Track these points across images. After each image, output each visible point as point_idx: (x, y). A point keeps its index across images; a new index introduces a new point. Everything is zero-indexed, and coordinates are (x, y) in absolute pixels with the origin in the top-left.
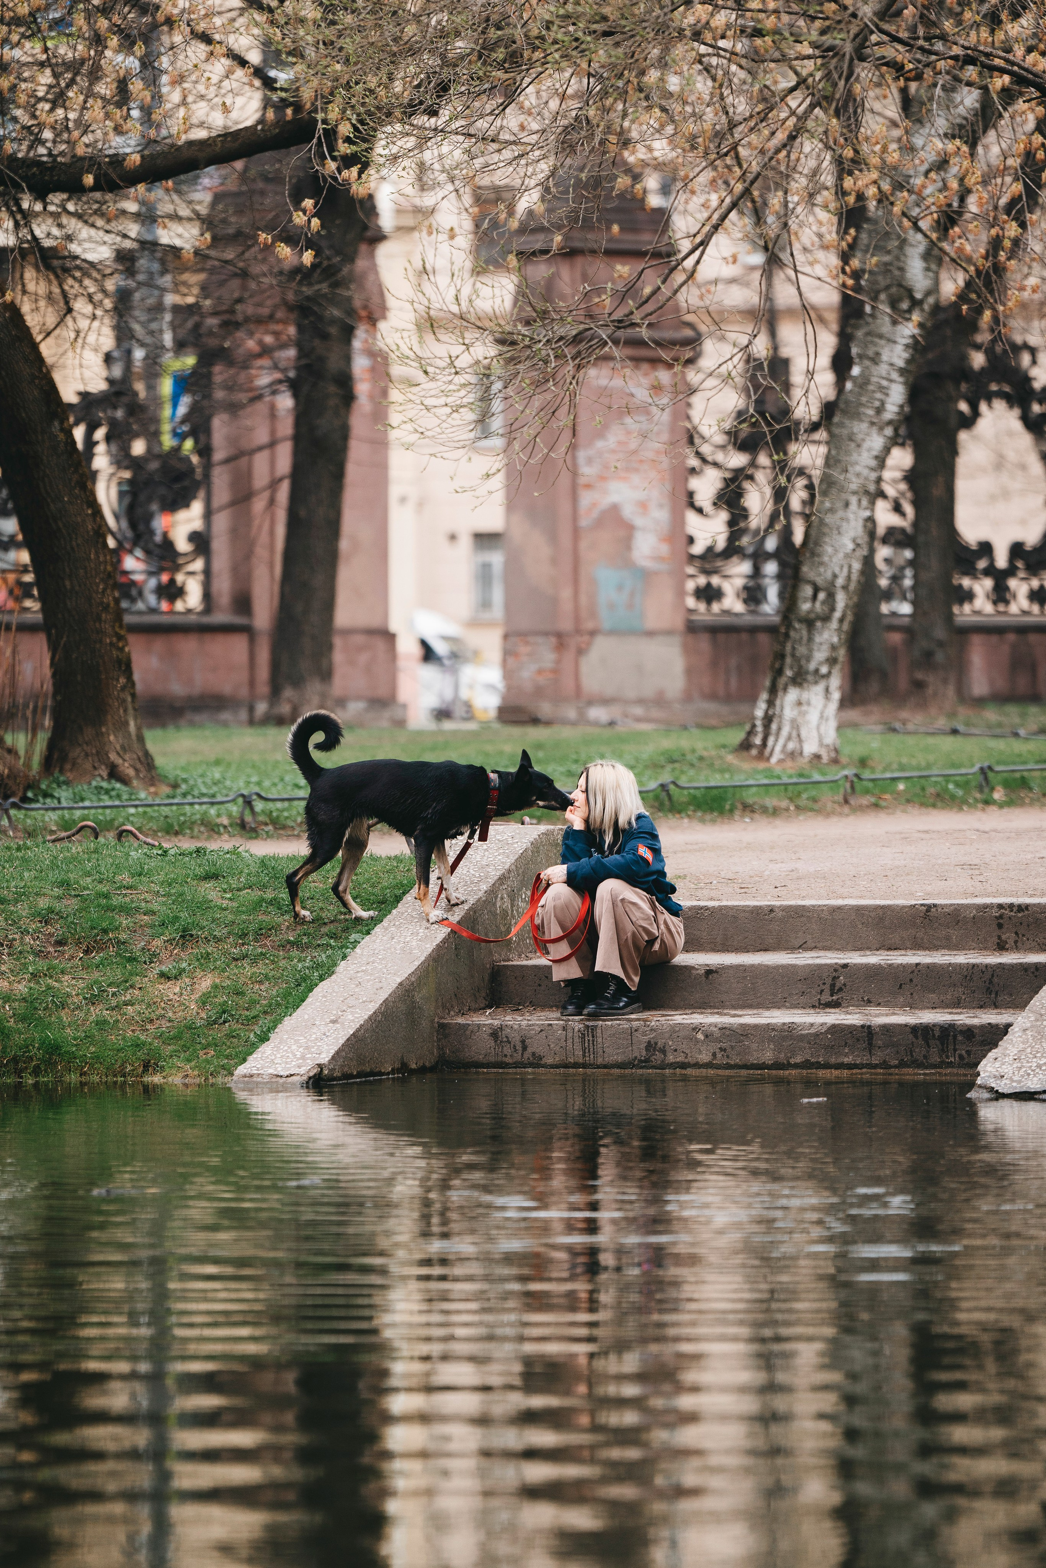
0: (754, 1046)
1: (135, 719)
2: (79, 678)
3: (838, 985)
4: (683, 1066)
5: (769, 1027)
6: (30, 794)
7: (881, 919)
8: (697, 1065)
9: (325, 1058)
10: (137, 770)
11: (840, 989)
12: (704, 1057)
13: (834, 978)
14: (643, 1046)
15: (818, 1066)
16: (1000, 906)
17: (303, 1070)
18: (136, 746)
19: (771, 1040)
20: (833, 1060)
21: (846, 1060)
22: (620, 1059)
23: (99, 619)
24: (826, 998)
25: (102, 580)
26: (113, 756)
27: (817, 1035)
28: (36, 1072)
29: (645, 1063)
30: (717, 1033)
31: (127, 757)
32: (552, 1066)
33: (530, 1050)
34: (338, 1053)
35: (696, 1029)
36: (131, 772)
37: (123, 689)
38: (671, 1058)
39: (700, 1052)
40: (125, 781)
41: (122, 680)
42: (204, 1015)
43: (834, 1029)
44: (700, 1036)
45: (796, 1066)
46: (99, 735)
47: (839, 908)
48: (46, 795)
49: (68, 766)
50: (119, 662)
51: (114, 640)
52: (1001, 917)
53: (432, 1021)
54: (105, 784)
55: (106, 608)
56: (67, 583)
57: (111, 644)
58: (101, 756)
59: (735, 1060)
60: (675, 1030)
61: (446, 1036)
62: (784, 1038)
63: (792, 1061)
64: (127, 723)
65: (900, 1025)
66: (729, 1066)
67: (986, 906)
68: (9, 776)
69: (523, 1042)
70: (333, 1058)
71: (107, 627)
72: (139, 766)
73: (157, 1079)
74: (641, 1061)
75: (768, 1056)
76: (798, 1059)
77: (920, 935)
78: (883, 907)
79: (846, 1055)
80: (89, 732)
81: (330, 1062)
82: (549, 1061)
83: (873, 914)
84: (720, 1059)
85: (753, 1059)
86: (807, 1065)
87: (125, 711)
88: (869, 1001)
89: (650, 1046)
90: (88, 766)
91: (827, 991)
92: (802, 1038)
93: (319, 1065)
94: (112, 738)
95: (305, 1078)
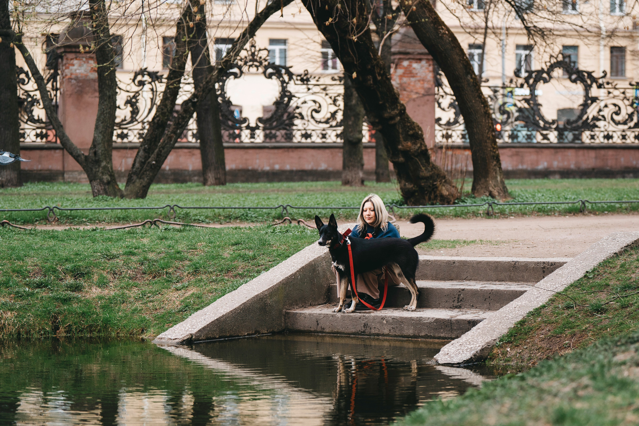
0: (405, 327)
1: (500, 176)
2: (479, 162)
3: (460, 298)
4: (378, 335)
5: (411, 319)
6: (456, 201)
7: (497, 267)
8: (383, 335)
9: (194, 331)
10: (499, 193)
11: (461, 300)
12: (386, 331)
13: (459, 295)
14: (363, 325)
15: (431, 337)
16: (544, 263)
17: (181, 337)
18: (500, 185)
19: (412, 325)
20: (437, 335)
21: (442, 335)
22: (354, 331)
23: (486, 142)
24: (456, 304)
25: (487, 129)
26: (491, 189)
27: (430, 323)
28: (99, 331)
29: (363, 333)
30: (391, 321)
31: (496, 188)
32: (328, 333)
33: (320, 325)
34: (203, 328)
35: (383, 318)
36: (496, 194)
37: (495, 165)
38: (373, 331)
39: (384, 329)
40: (493, 197)
41: (495, 163)
42: (179, 307)
43: (438, 321)
44: (385, 322)
45: (422, 337)
46: (486, 181)
47: (480, 262)
48: (463, 201)
49: (476, 192)
50: (493, 156)
51: (492, 149)
52: (544, 268)
53: (281, 311)
54: (485, 198)
55: (489, 138)
56: (475, 130)
57: (491, 150)
58: (487, 188)
59: (398, 333)
60: (375, 318)
61: (289, 318)
62: (417, 324)
63: (421, 335)
64: (496, 177)
65: (463, 320)
66: (396, 336)
67: (538, 263)
68: (449, 195)
69: (317, 321)
70: (200, 331)
71: (489, 145)
72: (500, 191)
73: (143, 336)
74: (362, 332)
75: (411, 332)
76: (423, 334)
77: (512, 275)
78: (497, 262)
79: (442, 333)
80: (483, 180)
81: (196, 333)
82: (327, 330)
83: (493, 265)
84: (392, 333)
85: (406, 333)
86: (426, 337)
87: (496, 173)
88: (473, 306)
89: (365, 325)
90: (482, 191)
91: (456, 301)
92: (424, 324)
93: (191, 334)
94: (491, 182)
95: (180, 340)
